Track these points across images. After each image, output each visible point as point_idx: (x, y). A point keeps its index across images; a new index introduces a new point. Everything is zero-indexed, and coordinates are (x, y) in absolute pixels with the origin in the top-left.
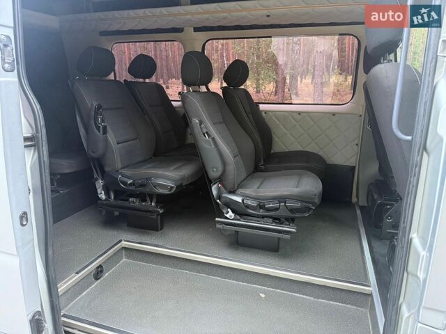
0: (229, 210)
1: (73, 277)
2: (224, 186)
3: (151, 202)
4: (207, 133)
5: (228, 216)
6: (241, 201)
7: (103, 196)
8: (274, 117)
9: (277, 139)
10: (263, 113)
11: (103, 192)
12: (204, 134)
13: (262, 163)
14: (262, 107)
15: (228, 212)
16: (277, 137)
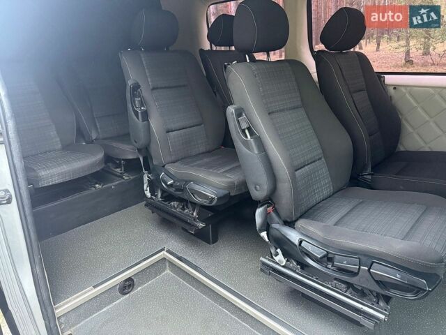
0: (279, 250)
1: (89, 291)
2: (276, 211)
3: (194, 211)
4: (249, 129)
5: (277, 259)
6: (297, 242)
7: (148, 194)
8: (407, 95)
9: (410, 129)
10: (391, 89)
11: (148, 188)
12: (243, 131)
13: (369, 170)
14: (389, 79)
15: (277, 254)
16: (412, 127)
